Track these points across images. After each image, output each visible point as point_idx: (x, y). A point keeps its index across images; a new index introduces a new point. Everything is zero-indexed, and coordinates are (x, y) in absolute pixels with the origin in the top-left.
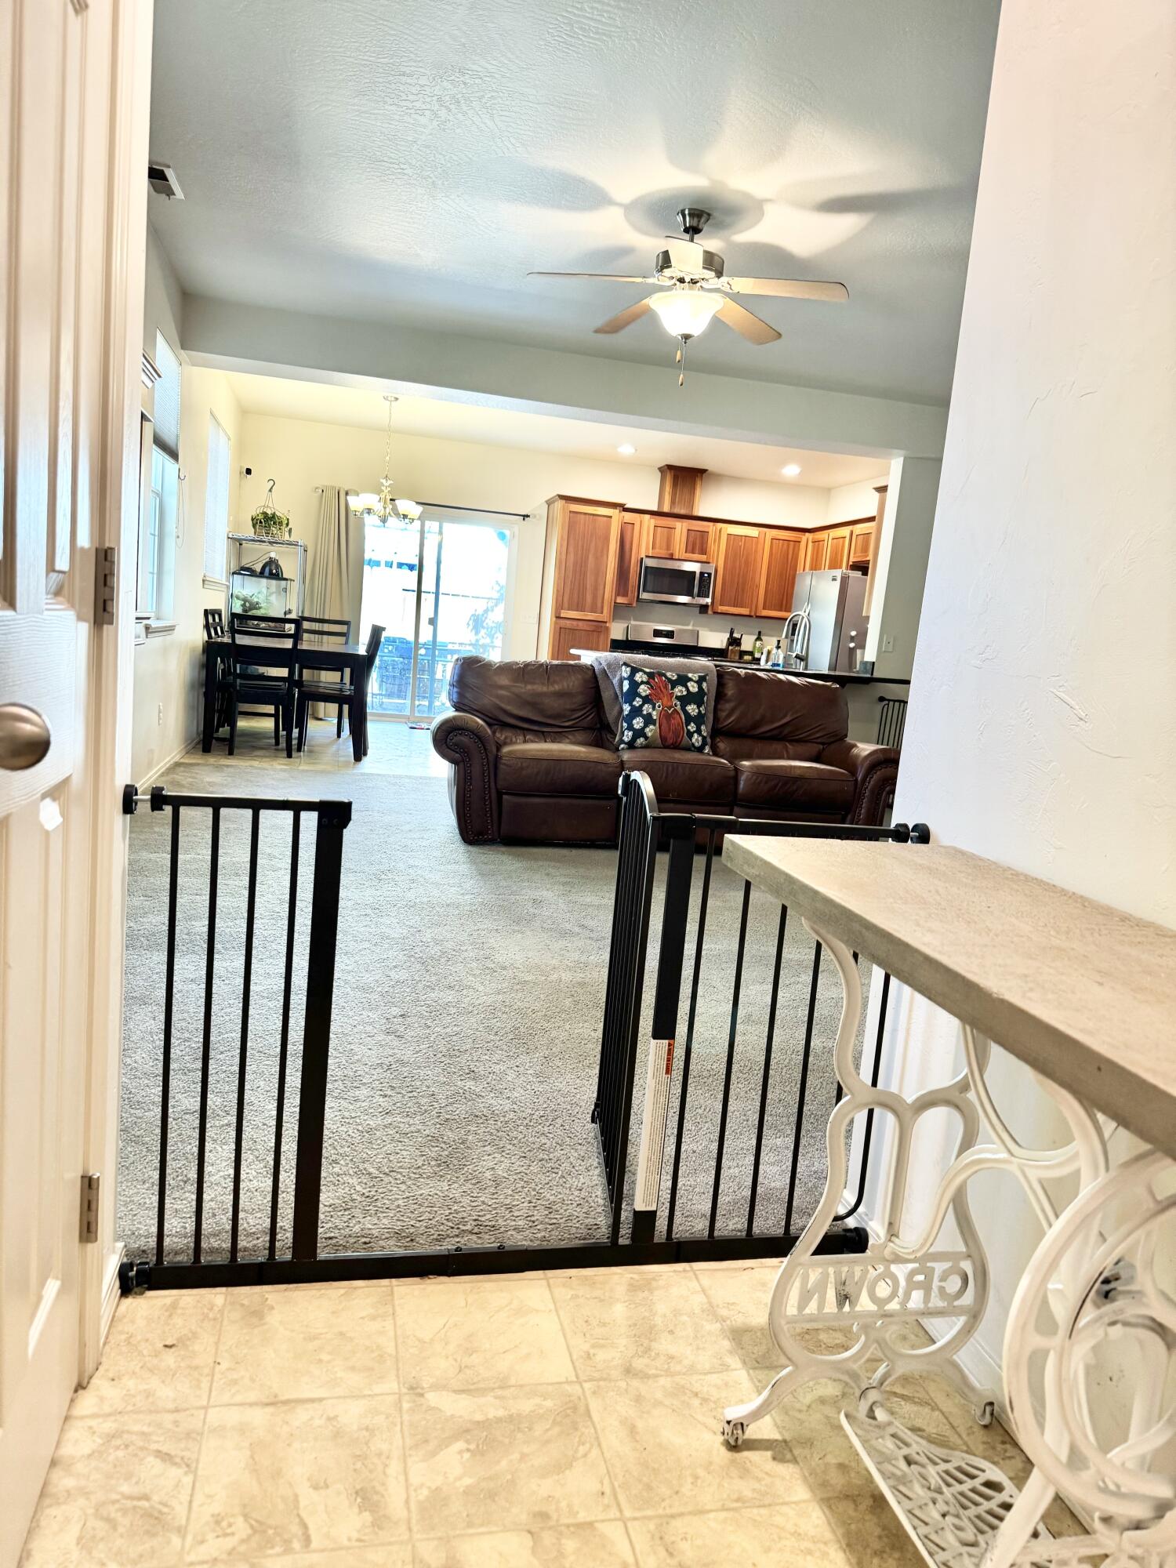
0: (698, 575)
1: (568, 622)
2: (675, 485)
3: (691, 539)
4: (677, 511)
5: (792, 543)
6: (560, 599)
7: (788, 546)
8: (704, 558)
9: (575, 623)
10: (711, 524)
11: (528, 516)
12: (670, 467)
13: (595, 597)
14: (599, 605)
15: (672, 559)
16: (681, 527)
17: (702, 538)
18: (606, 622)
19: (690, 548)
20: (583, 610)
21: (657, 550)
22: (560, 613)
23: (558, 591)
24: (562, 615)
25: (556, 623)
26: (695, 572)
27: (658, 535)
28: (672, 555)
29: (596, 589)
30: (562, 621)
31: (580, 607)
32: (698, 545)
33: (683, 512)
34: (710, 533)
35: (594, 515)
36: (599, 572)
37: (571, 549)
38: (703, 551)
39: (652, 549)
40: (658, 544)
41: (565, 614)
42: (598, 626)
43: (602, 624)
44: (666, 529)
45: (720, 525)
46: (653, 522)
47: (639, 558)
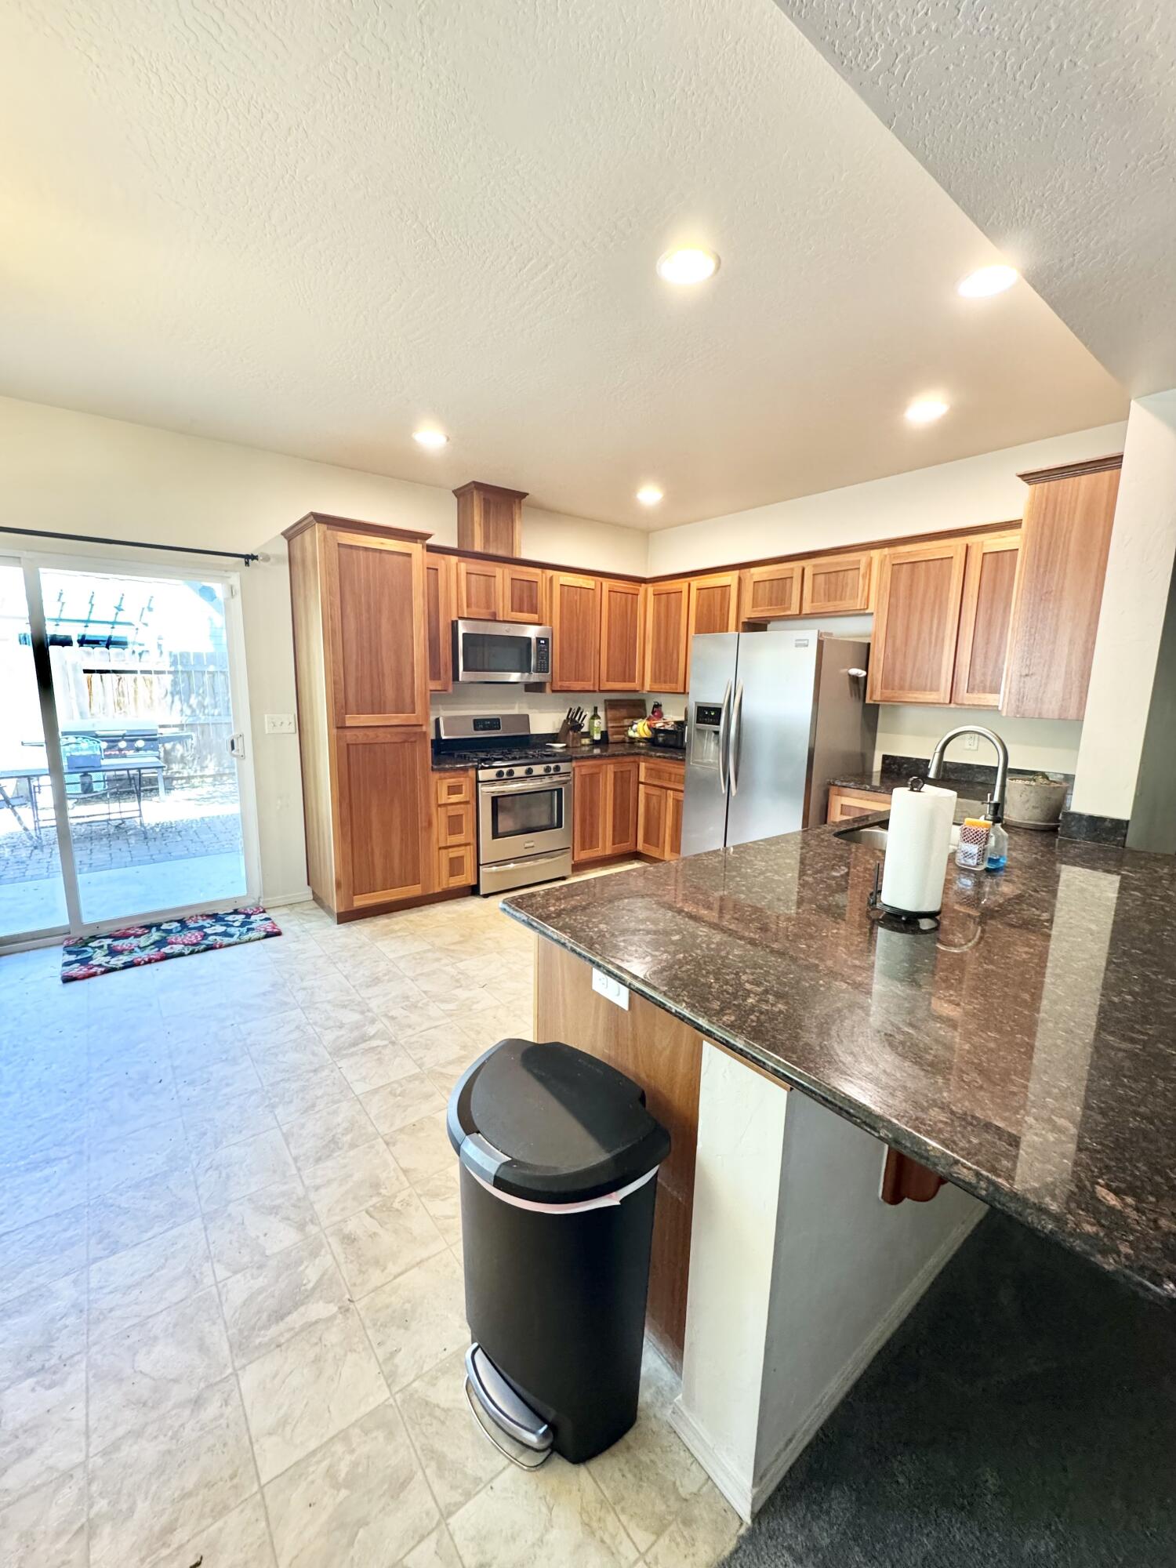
0: (534, 642)
1: (360, 733)
2: (486, 513)
3: (517, 593)
4: (492, 551)
5: (630, 596)
6: (341, 696)
7: (626, 600)
8: (536, 617)
9: (371, 733)
10: (538, 571)
11: (254, 557)
12: (479, 486)
13: (399, 689)
14: (408, 700)
15: (496, 621)
16: (503, 575)
17: (531, 589)
18: (421, 725)
19: (516, 606)
20: (381, 710)
21: (474, 609)
22: (344, 720)
23: (335, 683)
24: (348, 724)
25: (339, 739)
26: (530, 639)
27: (473, 584)
28: (494, 614)
29: (399, 675)
30: (348, 733)
31: (377, 708)
32: (526, 600)
33: (501, 552)
34: (540, 584)
35: (381, 551)
36: (401, 647)
37: (349, 610)
38: (533, 610)
39: (468, 606)
40: (473, 600)
41: (350, 721)
42: (411, 734)
43: (417, 729)
44: (482, 577)
45: (550, 573)
46: (463, 567)
47: (450, 622)
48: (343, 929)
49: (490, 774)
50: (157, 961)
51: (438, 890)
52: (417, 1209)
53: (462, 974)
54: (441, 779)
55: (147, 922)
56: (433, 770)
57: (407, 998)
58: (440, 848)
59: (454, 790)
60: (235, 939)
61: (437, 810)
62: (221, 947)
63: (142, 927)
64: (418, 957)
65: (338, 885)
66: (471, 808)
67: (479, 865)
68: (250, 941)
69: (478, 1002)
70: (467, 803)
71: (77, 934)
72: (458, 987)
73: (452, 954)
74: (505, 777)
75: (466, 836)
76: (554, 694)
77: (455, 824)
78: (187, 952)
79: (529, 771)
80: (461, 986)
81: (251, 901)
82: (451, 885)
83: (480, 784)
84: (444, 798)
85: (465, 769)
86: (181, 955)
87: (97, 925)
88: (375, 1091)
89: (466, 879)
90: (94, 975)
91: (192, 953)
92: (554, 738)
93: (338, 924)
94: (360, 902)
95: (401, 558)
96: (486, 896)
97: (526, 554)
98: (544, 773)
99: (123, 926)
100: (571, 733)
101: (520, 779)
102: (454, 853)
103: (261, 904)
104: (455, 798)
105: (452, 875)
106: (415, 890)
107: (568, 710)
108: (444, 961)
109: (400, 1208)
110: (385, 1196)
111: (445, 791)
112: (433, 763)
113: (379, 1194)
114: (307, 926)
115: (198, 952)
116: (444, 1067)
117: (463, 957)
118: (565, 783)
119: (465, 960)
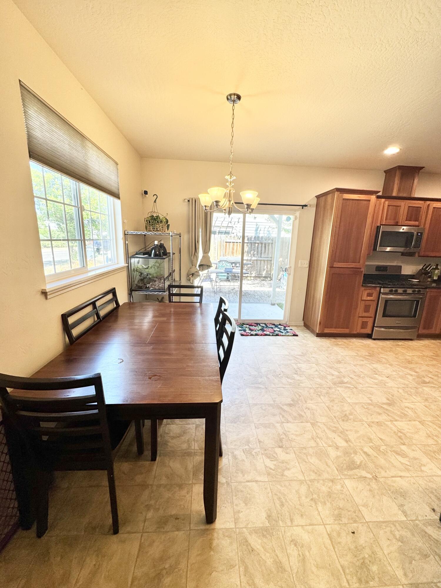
0: (415, 234)
1: (339, 270)
2: (401, 178)
3: (410, 212)
4: (401, 195)
6: (334, 255)
8: (417, 223)
9: (343, 270)
10: (423, 202)
11: (306, 206)
12: (399, 167)
14: (358, 258)
15: (397, 225)
16: (404, 205)
17: (417, 210)
18: (361, 268)
19: (409, 219)
21: (388, 221)
22: (333, 265)
23: (332, 250)
27: (390, 210)
28: (397, 222)
29: (356, 248)
30: (334, 269)
31: (346, 261)
32: (414, 215)
33: (405, 195)
34: (422, 208)
35: (358, 200)
36: (359, 237)
38: (417, 219)
39: (386, 220)
40: (388, 217)
41: (336, 265)
42: (356, 271)
43: (359, 270)
44: (394, 207)
45: (428, 202)
46: (387, 203)
47: (376, 226)
48: (318, 339)
49: (387, 290)
50: (263, 335)
51: (355, 332)
52: (260, 459)
53: (299, 369)
54: (365, 290)
55: (256, 322)
56: (362, 286)
57: (275, 372)
58: (359, 317)
59: (369, 295)
60: (284, 334)
61: (361, 302)
62: (280, 336)
63: (255, 324)
64: (283, 356)
65: (320, 323)
66: (375, 304)
67: (374, 326)
68: (288, 336)
69: (303, 383)
70: (374, 301)
71: (240, 322)
72: (296, 374)
73: (296, 359)
74: (393, 292)
75: (371, 313)
76: (420, 258)
77: (367, 309)
78: (271, 335)
79: (405, 291)
80: (297, 374)
81: (284, 322)
82: (361, 332)
83: (381, 294)
84: (365, 298)
85: (375, 287)
86: (270, 335)
87: (244, 320)
88: (256, 404)
89: (368, 331)
90: (248, 335)
91: (272, 335)
92: (413, 277)
93: (317, 337)
94: (327, 331)
95: (366, 202)
96: (374, 339)
97: (417, 195)
98: (412, 293)
99: (250, 322)
100: (423, 275)
101: (400, 294)
102: (365, 320)
103: (288, 324)
104: (369, 298)
105: (362, 328)
106: (347, 331)
107: (424, 265)
108: (293, 361)
109: (254, 455)
110: (250, 447)
111: (366, 295)
112: (363, 283)
113: (248, 445)
114: (306, 335)
115: (274, 335)
116: (283, 405)
117: (301, 362)
118: (421, 298)
119: (301, 363)
